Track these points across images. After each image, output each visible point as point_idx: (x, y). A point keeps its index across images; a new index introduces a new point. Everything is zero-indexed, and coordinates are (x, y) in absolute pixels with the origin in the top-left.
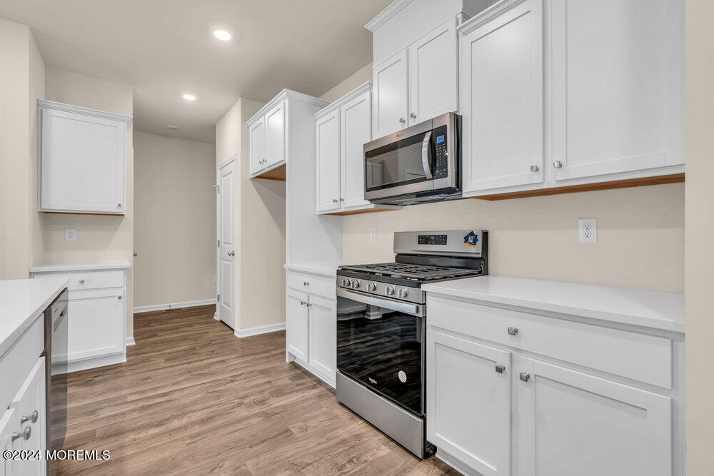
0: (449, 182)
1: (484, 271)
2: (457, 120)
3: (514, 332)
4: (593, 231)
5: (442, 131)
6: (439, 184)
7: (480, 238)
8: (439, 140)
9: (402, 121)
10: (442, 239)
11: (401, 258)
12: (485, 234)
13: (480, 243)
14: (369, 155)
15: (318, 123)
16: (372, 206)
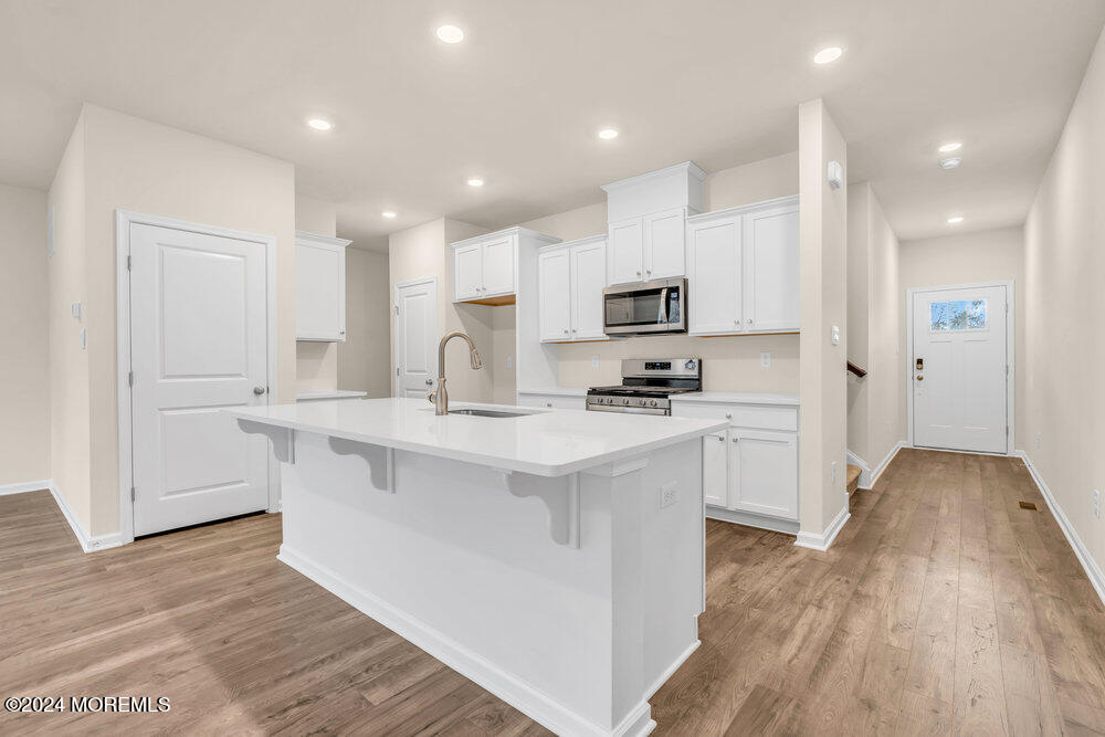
0: (680, 326)
1: (699, 389)
2: (686, 282)
3: (729, 417)
4: (769, 360)
5: (676, 289)
6: (673, 326)
7: (697, 364)
8: (674, 295)
9: (639, 274)
10: (666, 366)
11: (627, 381)
12: (700, 362)
13: (696, 369)
14: (608, 297)
15: (541, 256)
16: (608, 338)
